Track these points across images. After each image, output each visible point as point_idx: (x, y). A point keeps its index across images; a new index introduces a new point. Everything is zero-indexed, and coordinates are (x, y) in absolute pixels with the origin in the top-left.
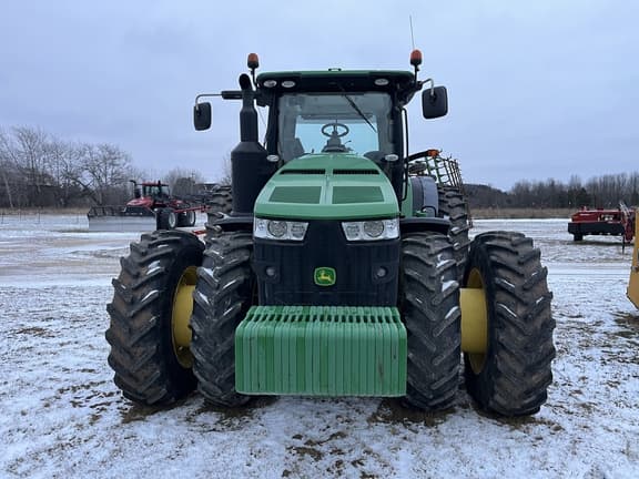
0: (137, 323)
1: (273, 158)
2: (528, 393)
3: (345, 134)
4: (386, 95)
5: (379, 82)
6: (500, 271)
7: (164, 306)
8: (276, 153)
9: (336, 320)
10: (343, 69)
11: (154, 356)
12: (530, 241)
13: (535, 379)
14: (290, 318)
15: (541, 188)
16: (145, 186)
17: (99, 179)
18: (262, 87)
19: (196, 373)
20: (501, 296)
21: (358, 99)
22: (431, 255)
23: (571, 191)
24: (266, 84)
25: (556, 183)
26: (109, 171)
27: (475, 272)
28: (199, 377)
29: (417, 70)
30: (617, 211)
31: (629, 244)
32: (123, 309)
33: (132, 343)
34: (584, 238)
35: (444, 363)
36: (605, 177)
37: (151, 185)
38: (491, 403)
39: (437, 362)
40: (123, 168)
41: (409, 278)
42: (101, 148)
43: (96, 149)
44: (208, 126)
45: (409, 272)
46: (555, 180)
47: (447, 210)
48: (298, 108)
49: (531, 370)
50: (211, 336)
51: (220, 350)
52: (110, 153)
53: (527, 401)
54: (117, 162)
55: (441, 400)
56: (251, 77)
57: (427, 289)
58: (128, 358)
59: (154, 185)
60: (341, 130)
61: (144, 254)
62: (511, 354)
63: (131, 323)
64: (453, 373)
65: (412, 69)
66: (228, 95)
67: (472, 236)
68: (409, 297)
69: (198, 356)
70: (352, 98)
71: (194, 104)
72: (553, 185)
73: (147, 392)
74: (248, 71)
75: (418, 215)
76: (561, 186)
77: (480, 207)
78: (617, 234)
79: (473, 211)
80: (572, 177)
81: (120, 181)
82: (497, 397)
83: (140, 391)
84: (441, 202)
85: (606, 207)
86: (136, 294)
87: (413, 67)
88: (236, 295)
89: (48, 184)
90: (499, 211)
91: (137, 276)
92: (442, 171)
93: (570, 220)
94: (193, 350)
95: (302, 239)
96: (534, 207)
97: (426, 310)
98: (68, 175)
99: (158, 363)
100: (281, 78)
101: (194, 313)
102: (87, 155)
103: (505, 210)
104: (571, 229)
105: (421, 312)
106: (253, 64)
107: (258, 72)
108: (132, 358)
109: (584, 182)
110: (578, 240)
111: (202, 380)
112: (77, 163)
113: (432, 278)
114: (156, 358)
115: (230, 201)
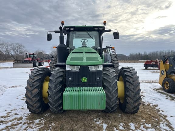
0: (33, 92)
1: (68, 48)
2: (134, 108)
3: (86, 42)
4: (97, 32)
5: (96, 29)
6: (127, 77)
7: (41, 87)
8: (69, 47)
9: (88, 91)
10: (86, 26)
11: (38, 100)
12: (134, 69)
13: (136, 104)
14: (76, 90)
15: (136, 55)
16: (29, 54)
17: (16, 53)
18: (65, 30)
19: (49, 105)
20: (128, 83)
21: (90, 33)
22: (110, 73)
23: (144, 56)
24: (66, 29)
25: (140, 54)
26: (19, 50)
27: (121, 77)
28: (50, 106)
29: (105, 26)
30: (156, 61)
31: (159, 70)
32: (30, 88)
33: (32, 97)
34: (148, 68)
35: (114, 101)
36: (153, 52)
37: (31, 54)
38: (126, 110)
39: (112, 100)
40: (23, 49)
41: (105, 79)
42: (16, 44)
43: (15, 44)
44: (51, 40)
45: (105, 78)
46: (140, 53)
47: (113, 61)
48: (74, 35)
49: (135, 102)
50: (53, 95)
51: (56, 99)
52: (19, 45)
53: (134, 110)
54: (21, 48)
55: (113, 110)
56: (62, 27)
57: (109, 82)
58: (31, 101)
59: (32, 54)
60: (86, 41)
61: (35, 74)
62: (130, 98)
63: (32, 92)
64: (116, 103)
65: (104, 26)
66: (56, 32)
67: (120, 68)
68: (105, 84)
69: (50, 100)
70: (88, 32)
71: (47, 34)
72: (139, 54)
73: (36, 110)
74: (61, 26)
75: (106, 63)
76: (142, 55)
77: (121, 60)
78: (156, 67)
79: (119, 61)
80: (144, 52)
81: (22, 53)
82: (127, 109)
83: (34, 110)
84: (112, 59)
85: (153, 60)
86: (33, 84)
87: (104, 25)
88: (60, 84)
89: (1, 54)
90: (126, 61)
91: (34, 79)
92: (111, 51)
93: (144, 64)
94: (49, 98)
95: (78, 70)
96: (135, 60)
97: (109, 87)
98: (7, 51)
99: (39, 102)
100: (70, 27)
101: (49, 89)
102: (12, 46)
103: (128, 61)
104: (145, 66)
105: (108, 87)
106: (63, 24)
107: (64, 26)
108: (32, 101)
109: (148, 54)
110: (146, 69)
111: (51, 106)
112: (9, 48)
113: (110, 79)
114: (38, 101)
115: (57, 59)
